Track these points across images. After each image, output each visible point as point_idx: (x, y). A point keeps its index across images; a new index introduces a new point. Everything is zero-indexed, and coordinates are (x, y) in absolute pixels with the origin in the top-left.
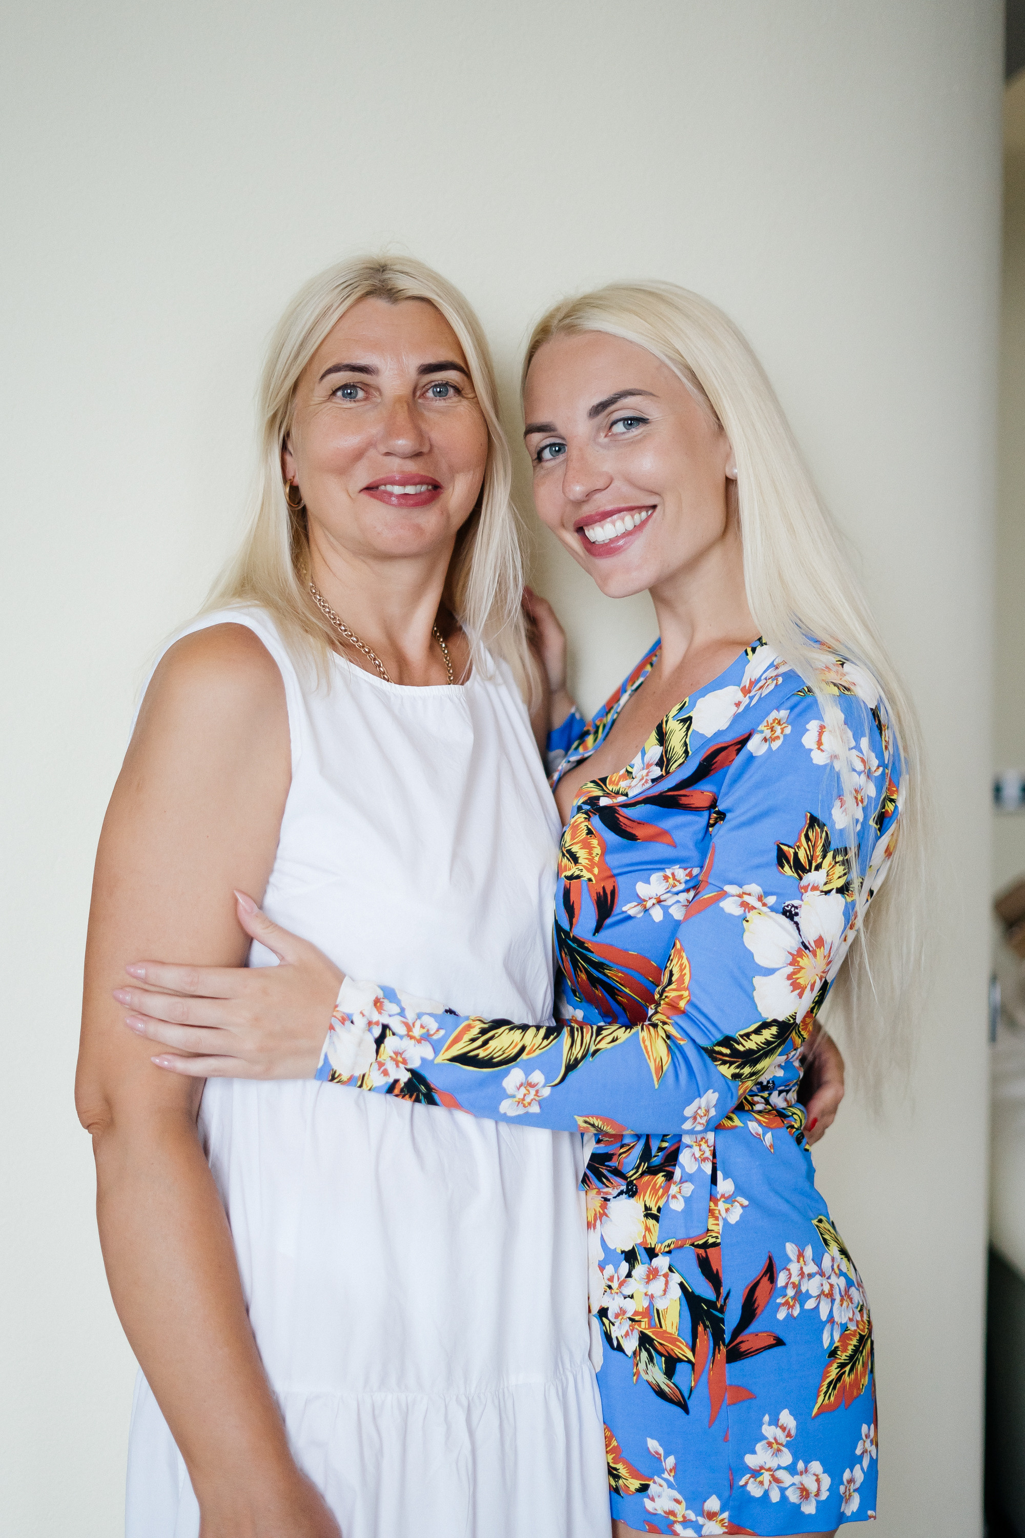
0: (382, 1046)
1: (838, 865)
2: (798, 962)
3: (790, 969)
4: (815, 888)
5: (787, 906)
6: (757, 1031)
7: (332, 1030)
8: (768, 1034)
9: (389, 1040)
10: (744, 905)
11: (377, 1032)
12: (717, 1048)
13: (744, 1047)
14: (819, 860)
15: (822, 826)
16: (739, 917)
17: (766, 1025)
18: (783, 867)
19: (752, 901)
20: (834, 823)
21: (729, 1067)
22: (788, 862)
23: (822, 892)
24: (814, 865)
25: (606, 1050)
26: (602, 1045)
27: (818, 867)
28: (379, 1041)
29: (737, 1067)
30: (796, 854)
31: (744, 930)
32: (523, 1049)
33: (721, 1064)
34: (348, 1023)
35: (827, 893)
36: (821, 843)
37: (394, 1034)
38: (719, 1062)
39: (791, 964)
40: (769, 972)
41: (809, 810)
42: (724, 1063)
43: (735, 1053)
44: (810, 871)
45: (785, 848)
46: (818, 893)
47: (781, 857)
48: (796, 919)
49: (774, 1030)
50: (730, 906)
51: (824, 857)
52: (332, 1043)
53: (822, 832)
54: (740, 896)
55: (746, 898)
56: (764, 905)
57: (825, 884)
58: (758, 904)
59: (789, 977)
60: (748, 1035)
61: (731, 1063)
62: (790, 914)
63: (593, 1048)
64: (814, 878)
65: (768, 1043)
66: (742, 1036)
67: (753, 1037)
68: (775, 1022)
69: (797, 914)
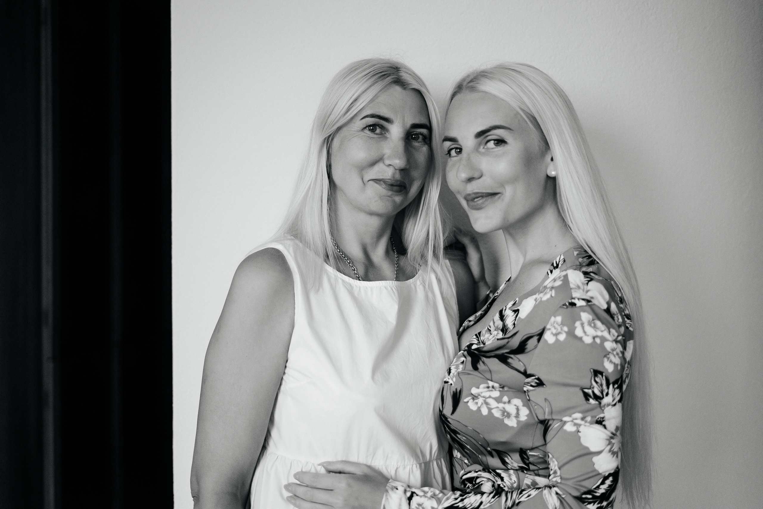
0: (411, 501)
1: (616, 389)
2: (612, 442)
3: (609, 447)
4: (608, 405)
5: (598, 419)
6: (603, 483)
7: (387, 492)
8: (608, 482)
9: (415, 499)
10: (575, 424)
11: (409, 494)
12: (584, 496)
13: (599, 493)
14: (606, 391)
15: (601, 373)
16: (575, 432)
17: (606, 478)
18: (589, 400)
19: (579, 421)
20: (607, 370)
21: (594, 505)
22: (591, 397)
23: (612, 405)
24: (605, 394)
25: (524, 501)
26: (522, 499)
27: (607, 394)
28: (410, 499)
29: (598, 504)
30: (593, 392)
31: (580, 438)
32: (481, 503)
33: (588, 504)
34: (395, 490)
35: (615, 405)
36: (604, 382)
37: (417, 495)
38: (586, 504)
39: (609, 444)
40: (599, 453)
41: (591, 367)
42: (590, 503)
43: (594, 497)
44: (603, 398)
45: (586, 390)
46: (610, 407)
47: (587, 396)
48: (604, 423)
49: (611, 479)
50: (569, 428)
51: (608, 388)
52: (387, 499)
53: (602, 376)
54: (572, 421)
55: (576, 421)
56: (586, 422)
57: (613, 401)
58: (583, 422)
59: (610, 451)
60: (598, 487)
61: (594, 503)
62: (600, 422)
63: (517, 501)
64: (607, 400)
65: (610, 486)
66: (595, 489)
67: (601, 487)
68: (610, 475)
69: (603, 421)
